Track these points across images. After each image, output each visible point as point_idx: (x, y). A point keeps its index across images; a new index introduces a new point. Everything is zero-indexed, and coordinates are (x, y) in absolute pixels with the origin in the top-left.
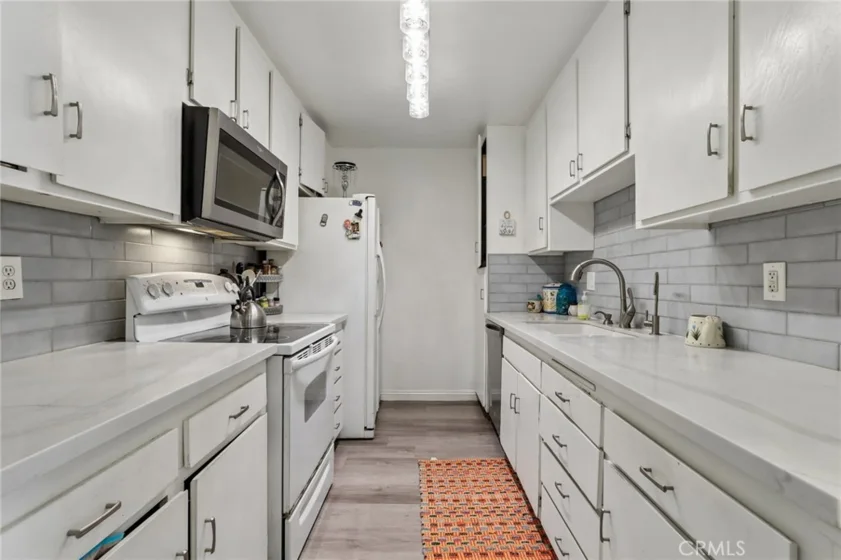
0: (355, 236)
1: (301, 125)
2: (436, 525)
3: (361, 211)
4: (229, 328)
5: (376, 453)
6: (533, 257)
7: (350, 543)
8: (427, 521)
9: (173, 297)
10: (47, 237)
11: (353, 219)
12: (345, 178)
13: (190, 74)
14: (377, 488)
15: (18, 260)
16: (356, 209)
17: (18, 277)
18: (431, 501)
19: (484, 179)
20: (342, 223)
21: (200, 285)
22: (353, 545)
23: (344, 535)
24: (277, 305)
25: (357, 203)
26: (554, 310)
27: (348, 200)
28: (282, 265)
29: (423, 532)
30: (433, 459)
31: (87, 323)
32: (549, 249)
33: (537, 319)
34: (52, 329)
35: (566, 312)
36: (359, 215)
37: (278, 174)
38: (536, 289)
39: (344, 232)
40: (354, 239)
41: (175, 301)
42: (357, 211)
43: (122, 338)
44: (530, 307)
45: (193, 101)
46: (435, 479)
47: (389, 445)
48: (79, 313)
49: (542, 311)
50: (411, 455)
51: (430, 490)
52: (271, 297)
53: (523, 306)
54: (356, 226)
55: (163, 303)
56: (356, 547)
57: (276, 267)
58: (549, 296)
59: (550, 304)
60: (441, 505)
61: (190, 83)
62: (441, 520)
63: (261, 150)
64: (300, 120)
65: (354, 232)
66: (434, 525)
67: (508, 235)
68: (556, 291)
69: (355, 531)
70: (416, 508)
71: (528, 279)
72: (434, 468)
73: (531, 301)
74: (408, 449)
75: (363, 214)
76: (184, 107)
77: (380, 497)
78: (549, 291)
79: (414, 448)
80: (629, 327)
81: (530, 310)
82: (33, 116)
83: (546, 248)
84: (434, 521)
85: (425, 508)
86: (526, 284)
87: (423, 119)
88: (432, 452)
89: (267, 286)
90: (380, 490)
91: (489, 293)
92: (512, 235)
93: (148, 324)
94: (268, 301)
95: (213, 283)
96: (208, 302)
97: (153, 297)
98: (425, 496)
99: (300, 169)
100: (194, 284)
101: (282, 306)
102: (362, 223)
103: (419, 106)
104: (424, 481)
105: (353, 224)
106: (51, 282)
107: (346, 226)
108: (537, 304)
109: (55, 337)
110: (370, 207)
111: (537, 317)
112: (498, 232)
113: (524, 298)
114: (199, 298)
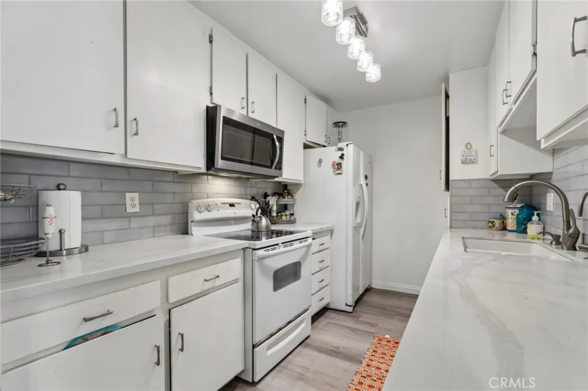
0: (339, 172)
1: (305, 103)
2: (362, 384)
3: (343, 155)
4: (250, 231)
5: (349, 322)
6: (495, 181)
7: (301, 376)
8: (357, 378)
9: (212, 213)
10: (151, 183)
11: (338, 160)
12: (339, 133)
13: (211, 88)
14: (336, 345)
15: (137, 194)
16: (340, 153)
17: (137, 202)
18: (368, 365)
19: (447, 119)
20: (331, 163)
21: (232, 205)
22: (301, 378)
23: (300, 371)
24: (292, 218)
25: (340, 149)
26: (515, 228)
27: (335, 148)
28: (295, 193)
29: (350, 385)
30: (387, 336)
31: (171, 224)
32: (499, 173)
33: (497, 237)
34: (154, 227)
35: (524, 231)
36: (342, 157)
37: (275, 137)
38: (499, 209)
39: (332, 170)
40: (339, 174)
41: (214, 214)
42: (340, 155)
43: (187, 234)
44: (490, 225)
45: (213, 103)
46: (380, 350)
47: (361, 319)
48: (166, 220)
49: (504, 228)
50: (373, 330)
51: (372, 358)
52: (288, 213)
53: (485, 224)
54: (339, 165)
55: (206, 215)
56: (302, 379)
57: (291, 195)
58: (510, 216)
59: (511, 223)
60: (374, 371)
61: (211, 94)
62: (368, 382)
63: (258, 124)
64: (305, 99)
65: (339, 169)
66: (361, 383)
67: (469, 163)
68: (517, 211)
69: (307, 369)
70: (355, 367)
71: (490, 200)
72: (384, 342)
73: (491, 220)
74: (372, 325)
75: (344, 157)
76: (208, 107)
77: (335, 353)
78: (510, 211)
79: (377, 325)
80: (575, 249)
81: (490, 227)
82: (109, 129)
83: (497, 172)
84: (362, 380)
85: (361, 368)
86: (489, 205)
87: (377, 82)
88: (388, 331)
89: (288, 206)
90: (337, 348)
91: (451, 212)
92: (473, 162)
93: (198, 226)
94: (286, 215)
95: (242, 205)
96: (236, 215)
97: (200, 212)
98: (365, 362)
99: (305, 131)
100: (228, 205)
101: (295, 219)
102: (344, 163)
103: (373, 73)
104: (371, 350)
105: (337, 164)
106: (153, 204)
107: (333, 166)
108: (497, 223)
109: (155, 230)
110: (350, 151)
111: (497, 235)
112: (460, 161)
113: (486, 217)
114: (231, 213)
